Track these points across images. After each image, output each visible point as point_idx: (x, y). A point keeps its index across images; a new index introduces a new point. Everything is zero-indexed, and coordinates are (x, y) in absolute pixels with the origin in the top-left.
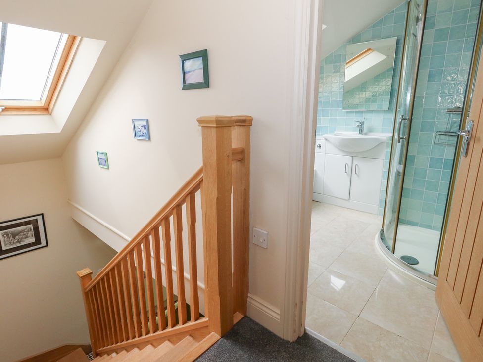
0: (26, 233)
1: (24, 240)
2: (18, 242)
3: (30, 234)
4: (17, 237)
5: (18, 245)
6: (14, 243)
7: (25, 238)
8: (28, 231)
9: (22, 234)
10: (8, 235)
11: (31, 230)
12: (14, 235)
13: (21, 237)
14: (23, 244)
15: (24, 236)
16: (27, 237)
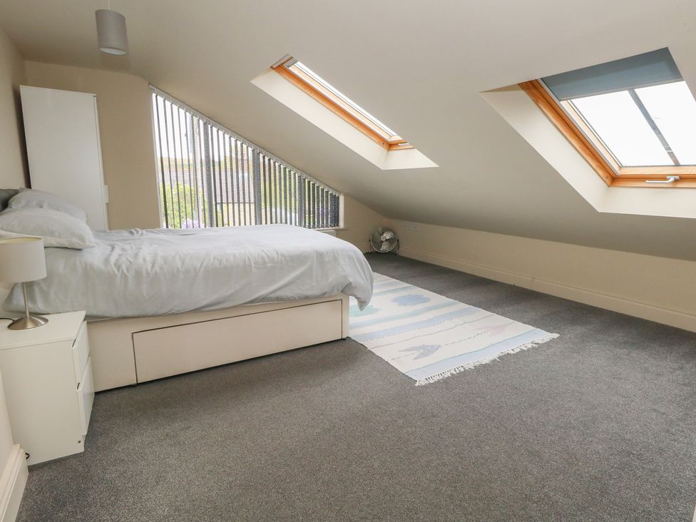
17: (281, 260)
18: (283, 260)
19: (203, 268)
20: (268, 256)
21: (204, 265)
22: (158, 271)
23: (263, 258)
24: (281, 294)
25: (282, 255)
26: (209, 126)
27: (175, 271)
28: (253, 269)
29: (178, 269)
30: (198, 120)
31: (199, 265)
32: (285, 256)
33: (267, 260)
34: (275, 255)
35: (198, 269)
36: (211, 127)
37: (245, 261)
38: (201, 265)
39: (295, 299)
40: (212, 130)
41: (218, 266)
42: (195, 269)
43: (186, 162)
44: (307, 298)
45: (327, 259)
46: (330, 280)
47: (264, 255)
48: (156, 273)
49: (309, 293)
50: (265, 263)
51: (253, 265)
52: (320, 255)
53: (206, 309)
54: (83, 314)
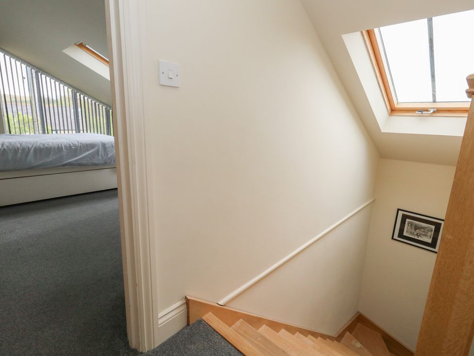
0: (426, 231)
1: (422, 236)
2: (417, 235)
3: (429, 234)
4: (418, 231)
5: (416, 238)
6: (413, 234)
7: (424, 235)
8: (429, 231)
9: (423, 230)
10: (412, 225)
11: (432, 231)
12: (416, 228)
13: (420, 232)
14: (420, 239)
15: (423, 233)
16: (426, 235)
17: (81, 146)
18: (82, 146)
19: (33, 148)
20: (73, 144)
21: (34, 146)
22: (6, 148)
25: (81, 143)
26: (39, 74)
27: (16, 148)
28: (64, 149)
29: (18, 148)
30: (31, 70)
31: (31, 146)
33: (72, 145)
34: (77, 143)
35: (30, 148)
36: (41, 75)
37: (59, 145)
38: (32, 146)
40: (41, 76)
41: (42, 147)
42: (29, 148)
43: (23, 99)
47: (70, 143)
48: (4, 148)
50: (70, 147)
51: (63, 147)
52: (104, 145)
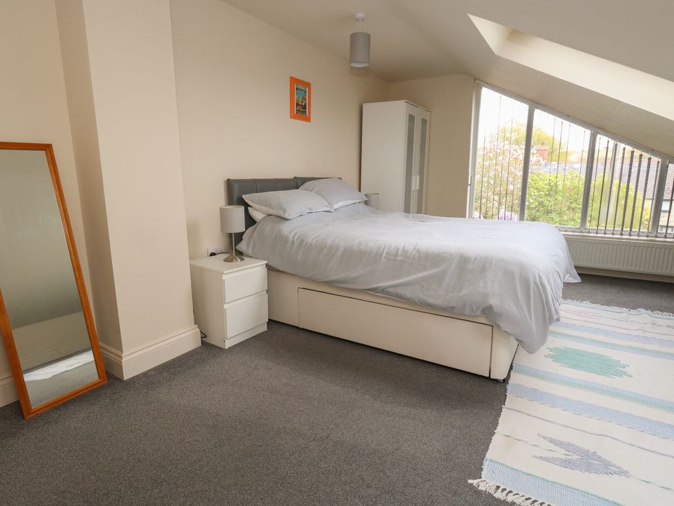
18: (417, 255)
23: (398, 250)
24: (400, 291)
28: (383, 258)
32: (420, 253)
33: (400, 253)
37: (379, 249)
39: (415, 302)
44: (429, 305)
45: (470, 267)
46: (464, 292)
49: (431, 301)
50: (397, 254)
51: (384, 254)
53: (338, 285)
54: (266, 262)
